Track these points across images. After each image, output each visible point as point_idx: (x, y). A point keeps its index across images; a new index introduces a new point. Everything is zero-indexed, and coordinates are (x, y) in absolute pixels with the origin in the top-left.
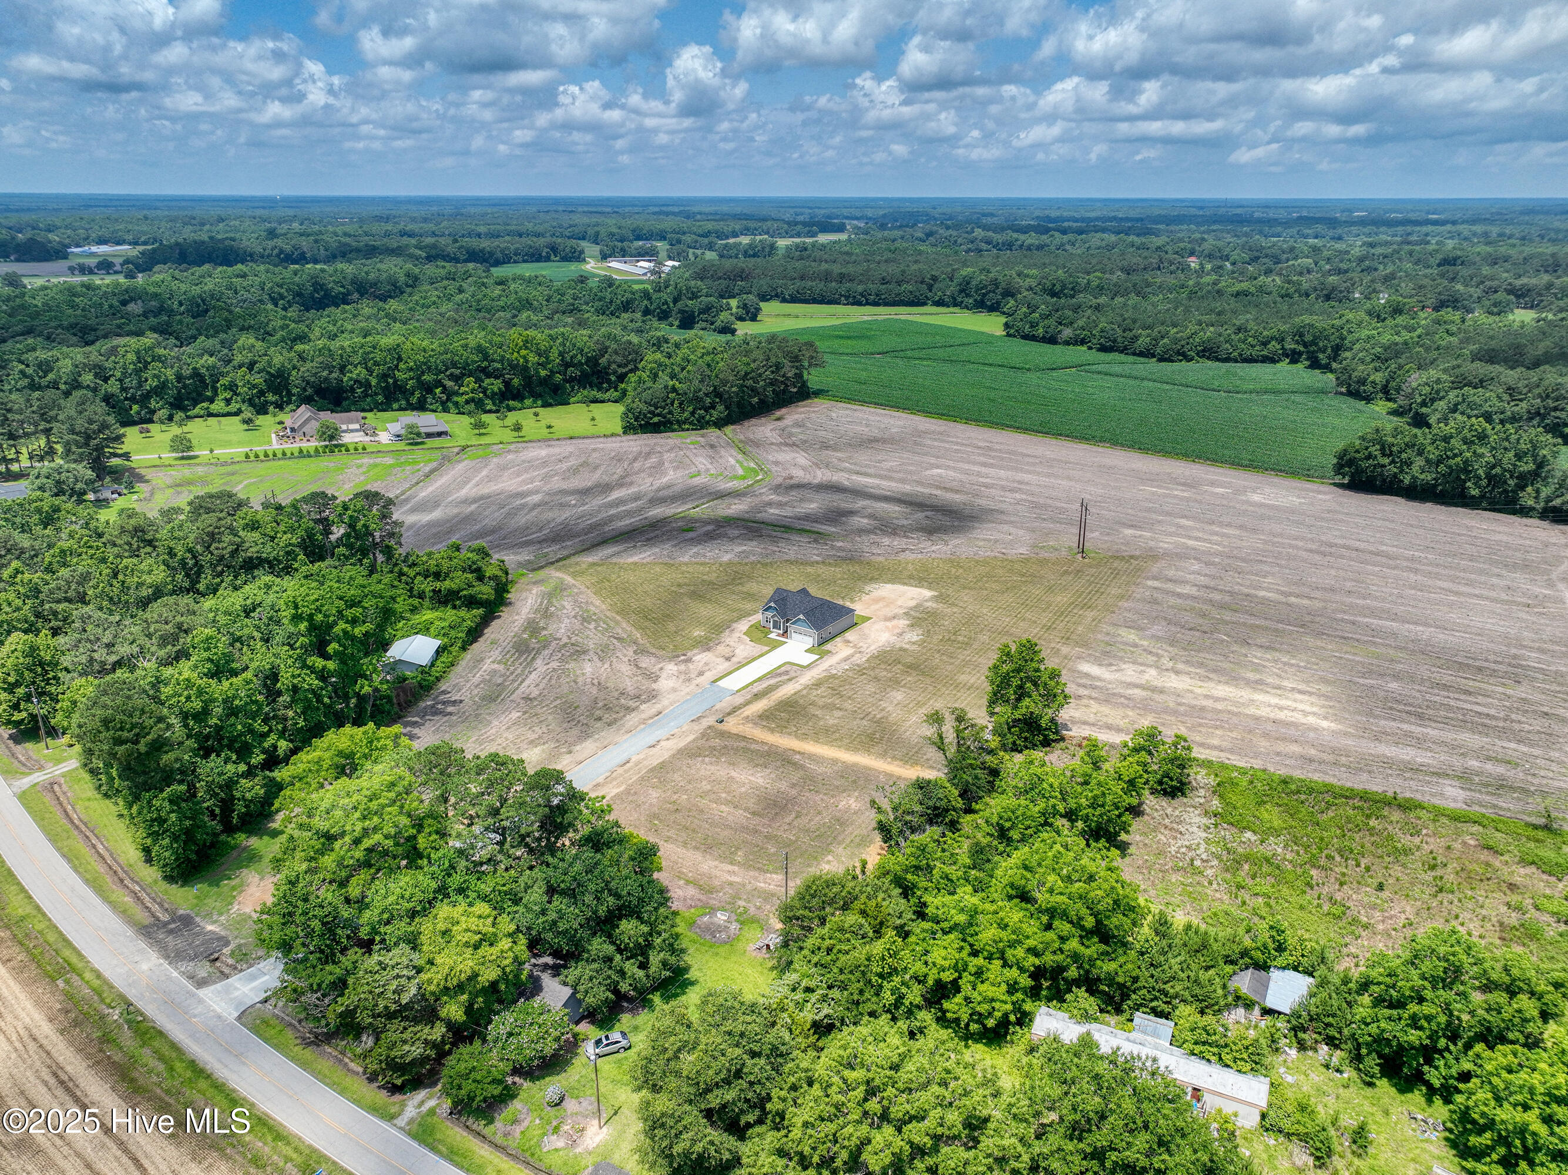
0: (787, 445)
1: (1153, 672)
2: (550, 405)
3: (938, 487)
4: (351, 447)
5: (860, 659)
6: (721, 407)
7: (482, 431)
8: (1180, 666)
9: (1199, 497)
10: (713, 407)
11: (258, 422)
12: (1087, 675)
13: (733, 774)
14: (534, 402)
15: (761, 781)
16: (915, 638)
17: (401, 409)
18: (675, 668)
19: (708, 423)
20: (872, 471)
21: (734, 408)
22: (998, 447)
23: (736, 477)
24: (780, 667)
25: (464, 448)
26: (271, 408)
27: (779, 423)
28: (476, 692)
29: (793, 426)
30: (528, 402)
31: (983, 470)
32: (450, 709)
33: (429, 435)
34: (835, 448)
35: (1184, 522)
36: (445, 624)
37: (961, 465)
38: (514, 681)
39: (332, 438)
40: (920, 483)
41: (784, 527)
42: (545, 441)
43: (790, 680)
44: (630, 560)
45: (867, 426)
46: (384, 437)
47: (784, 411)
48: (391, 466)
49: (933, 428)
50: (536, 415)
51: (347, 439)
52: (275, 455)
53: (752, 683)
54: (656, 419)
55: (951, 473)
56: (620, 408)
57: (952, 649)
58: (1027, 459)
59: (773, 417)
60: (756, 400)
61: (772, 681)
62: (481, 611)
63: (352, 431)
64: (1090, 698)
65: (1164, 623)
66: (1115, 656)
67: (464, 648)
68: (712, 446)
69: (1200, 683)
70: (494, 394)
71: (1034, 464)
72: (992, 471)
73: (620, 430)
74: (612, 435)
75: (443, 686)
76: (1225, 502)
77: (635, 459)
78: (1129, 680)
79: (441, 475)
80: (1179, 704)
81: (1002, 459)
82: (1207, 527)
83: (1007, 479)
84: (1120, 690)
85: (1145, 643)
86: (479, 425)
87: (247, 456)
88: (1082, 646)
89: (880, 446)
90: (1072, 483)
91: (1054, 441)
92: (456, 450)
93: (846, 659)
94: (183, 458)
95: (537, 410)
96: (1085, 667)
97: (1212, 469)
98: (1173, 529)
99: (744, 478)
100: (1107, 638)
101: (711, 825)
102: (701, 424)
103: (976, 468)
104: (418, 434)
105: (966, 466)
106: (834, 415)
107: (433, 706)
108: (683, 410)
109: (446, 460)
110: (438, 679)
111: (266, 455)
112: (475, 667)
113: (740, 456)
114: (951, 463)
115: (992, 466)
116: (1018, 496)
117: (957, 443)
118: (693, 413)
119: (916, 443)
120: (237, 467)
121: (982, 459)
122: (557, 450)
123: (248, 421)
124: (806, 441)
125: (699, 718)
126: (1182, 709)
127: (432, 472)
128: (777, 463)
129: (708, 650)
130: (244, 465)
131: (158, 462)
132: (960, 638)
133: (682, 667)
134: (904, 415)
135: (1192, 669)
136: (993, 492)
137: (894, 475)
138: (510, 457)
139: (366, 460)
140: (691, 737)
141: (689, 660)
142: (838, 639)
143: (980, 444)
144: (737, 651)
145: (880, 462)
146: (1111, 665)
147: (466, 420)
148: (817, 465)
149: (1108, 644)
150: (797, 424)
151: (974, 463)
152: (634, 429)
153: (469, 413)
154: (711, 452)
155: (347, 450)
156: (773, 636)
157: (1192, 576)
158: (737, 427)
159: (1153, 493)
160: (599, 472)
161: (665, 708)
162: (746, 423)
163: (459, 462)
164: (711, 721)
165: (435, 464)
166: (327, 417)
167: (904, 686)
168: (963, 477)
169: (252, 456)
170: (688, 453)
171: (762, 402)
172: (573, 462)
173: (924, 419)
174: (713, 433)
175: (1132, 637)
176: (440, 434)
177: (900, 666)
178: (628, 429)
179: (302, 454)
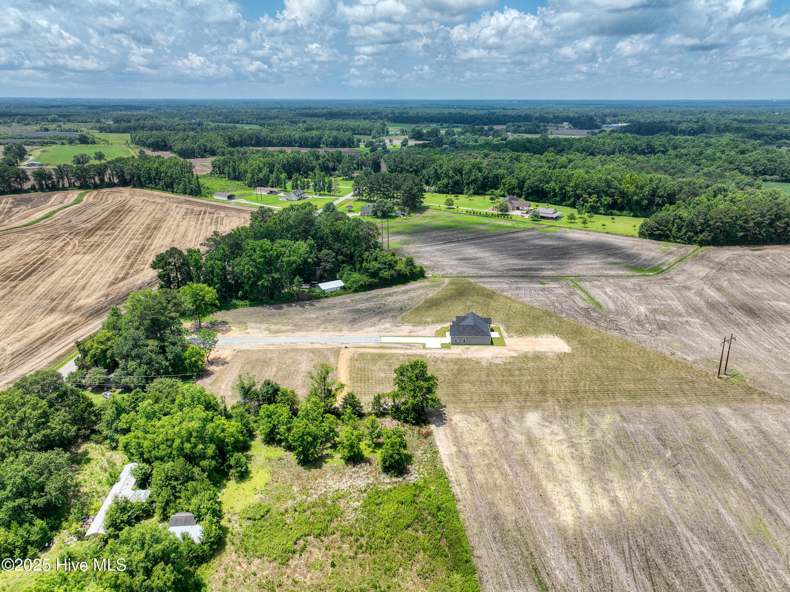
0: (718, 263)
5: (451, 357)
6: (706, 234)
7: (573, 221)
10: (701, 232)
11: (497, 200)
14: (629, 213)
16: (497, 362)
19: (695, 241)
29: (754, 255)
30: (625, 212)
39: (502, 211)
41: (591, 298)
42: (592, 231)
43: (407, 349)
46: (528, 215)
47: (765, 247)
50: (613, 219)
51: (513, 212)
53: (392, 343)
54: (659, 232)
59: (756, 248)
68: (670, 253)
70: (605, 205)
73: (637, 235)
74: (632, 236)
75: (323, 300)
79: (512, 235)
84: (514, 432)
86: (571, 218)
87: (467, 212)
92: (544, 226)
93: (446, 354)
94: (449, 208)
96: (533, 415)
102: (689, 241)
109: (530, 229)
110: (326, 297)
111: (474, 213)
113: (671, 262)
118: (686, 233)
123: (491, 199)
124: (737, 265)
127: (513, 232)
129: (415, 326)
131: (438, 208)
138: (558, 234)
140: (328, 347)
142: (467, 346)
144: (421, 331)
150: (760, 255)
152: (646, 235)
158: (714, 248)
162: (726, 248)
163: (533, 231)
165: (522, 230)
169: (469, 212)
170: (646, 253)
174: (695, 248)
176: (552, 218)
178: (642, 235)
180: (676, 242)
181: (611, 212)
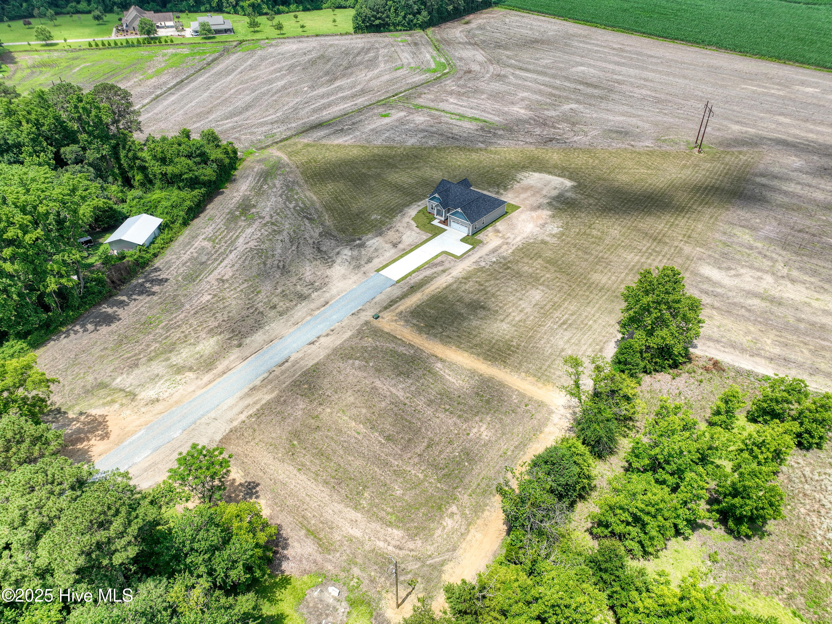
0: (470, 44)
1: (769, 279)
2: (308, 10)
3: (581, 83)
4: (163, 40)
5: (506, 251)
6: (424, 13)
7: (256, 29)
8: (795, 273)
9: (793, 96)
10: (419, 12)
11: (105, 19)
12: (708, 280)
13: (378, 383)
14: (297, 7)
15: (400, 394)
16: (556, 231)
17: (206, 11)
18: (349, 253)
19: (415, 25)
20: (531, 67)
21: (435, 13)
22: (628, 48)
23: (429, 70)
24: (437, 256)
25: (241, 42)
26: (115, 8)
27: (467, 26)
28: (181, 271)
29: (477, 29)
30: (293, 7)
31: (617, 68)
32: (156, 288)
33: (218, 32)
34: (506, 48)
35: (782, 119)
36: (168, 204)
37: (599, 63)
38: (216, 260)
39: (149, 32)
40: (567, 79)
41: (458, 115)
42: (298, 37)
43: (444, 271)
44: (336, 142)
45: (531, 29)
46: (188, 33)
47: (472, 16)
48: (186, 56)
49: (580, 32)
50: (296, 17)
51: (161, 33)
52: (109, 44)
53: (410, 274)
54: (377, 22)
55: (592, 70)
56: (352, 12)
57: (586, 244)
58: (651, 60)
59: (463, 21)
60: (451, 7)
61: (428, 272)
62: (203, 190)
63: (168, 27)
64: (713, 307)
65: (775, 224)
66: (733, 259)
67: (185, 224)
68: (416, 44)
69: (816, 295)
71: (656, 64)
72: (624, 69)
73: (352, 31)
74: (347, 34)
75: (158, 263)
76: (815, 101)
77: (358, 54)
78: (747, 287)
79: (218, 64)
80: (799, 320)
81: (632, 59)
82: (803, 125)
83: (635, 77)
84: (739, 299)
85: (759, 245)
86: (254, 24)
87: (90, 45)
88: (702, 246)
89: (538, 46)
90: (687, 81)
91: (671, 45)
92: (235, 44)
93: (494, 251)
94: (47, 45)
95: (297, 13)
96: (708, 271)
97: (801, 70)
98: (774, 126)
99: (435, 71)
100: (724, 238)
101: (346, 449)
102: (410, 26)
103: (611, 66)
104: (209, 31)
105: (604, 65)
106: (507, 20)
107: (142, 285)
108: (397, 15)
109: (226, 51)
110: (155, 255)
111: (103, 44)
112: (189, 243)
113: (435, 53)
114: (592, 62)
115: (623, 65)
116: (644, 92)
117: (597, 45)
118: (404, 17)
119: (566, 44)
120: (81, 53)
121: (616, 59)
122: (304, 45)
123: (97, 18)
124: (484, 41)
125: (359, 311)
126: (802, 326)
127: (213, 61)
128: (461, 59)
129: (380, 234)
130: (87, 52)
131: (28, 48)
132: (595, 232)
133: (355, 253)
134: (558, 21)
135: (806, 278)
136: (624, 87)
137: (548, 71)
138: (271, 50)
139: (170, 51)
140: (349, 334)
141: (362, 245)
142: (490, 229)
143: (615, 46)
144: (404, 237)
145: (537, 59)
146: (729, 269)
147: (247, 19)
148: (490, 61)
149: (726, 245)
150: (480, 28)
151: (610, 62)
152: (362, 29)
153: (249, 15)
154: (414, 49)
155: (160, 42)
156: (435, 222)
157: (795, 174)
158: (436, 29)
159: (754, 92)
160: (330, 63)
161: (332, 297)
162: (443, 26)
163: (234, 53)
164: (367, 316)
165: (217, 55)
166: (149, 16)
167: (541, 284)
168: (601, 74)
169: (93, 44)
170: (398, 49)
171: (456, 9)
172: (314, 55)
173: (573, 25)
174: (418, 33)
175: (747, 237)
176: (226, 31)
177: (540, 261)
178: (358, 29)
179: (129, 45)
180: (397, 31)
181: (278, 9)
